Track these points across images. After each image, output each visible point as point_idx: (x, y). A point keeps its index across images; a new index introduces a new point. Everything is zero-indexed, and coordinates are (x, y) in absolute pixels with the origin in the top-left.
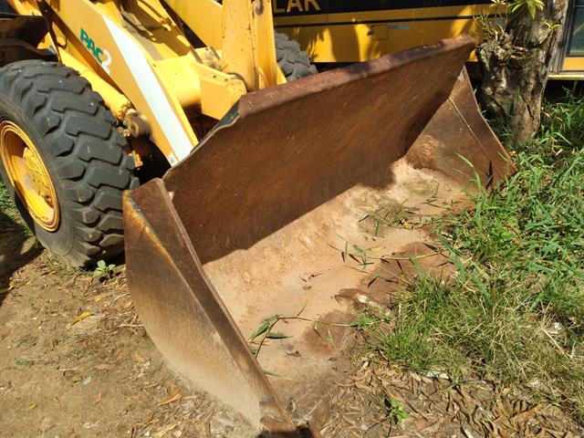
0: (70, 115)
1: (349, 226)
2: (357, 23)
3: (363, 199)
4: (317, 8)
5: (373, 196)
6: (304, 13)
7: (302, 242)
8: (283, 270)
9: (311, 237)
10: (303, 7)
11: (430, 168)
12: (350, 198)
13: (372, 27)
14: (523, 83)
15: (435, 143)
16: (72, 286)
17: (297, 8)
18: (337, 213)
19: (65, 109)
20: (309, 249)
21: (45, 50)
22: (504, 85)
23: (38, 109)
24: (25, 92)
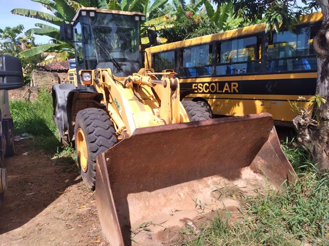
0: (98, 128)
1: (206, 193)
2: (256, 100)
3: (218, 182)
4: (237, 91)
5: (224, 181)
6: (231, 93)
7: (179, 195)
8: (165, 205)
9: (184, 194)
10: (231, 90)
11: (261, 174)
12: (211, 180)
13: (263, 102)
14: (320, 138)
15: (263, 161)
16: (85, 196)
17: (227, 91)
18: (202, 186)
19: (97, 126)
20: (181, 199)
21: (102, 104)
22: (308, 137)
23: (88, 125)
24: (86, 119)
